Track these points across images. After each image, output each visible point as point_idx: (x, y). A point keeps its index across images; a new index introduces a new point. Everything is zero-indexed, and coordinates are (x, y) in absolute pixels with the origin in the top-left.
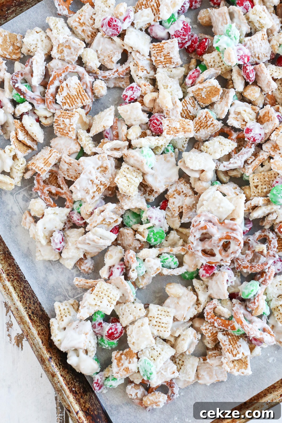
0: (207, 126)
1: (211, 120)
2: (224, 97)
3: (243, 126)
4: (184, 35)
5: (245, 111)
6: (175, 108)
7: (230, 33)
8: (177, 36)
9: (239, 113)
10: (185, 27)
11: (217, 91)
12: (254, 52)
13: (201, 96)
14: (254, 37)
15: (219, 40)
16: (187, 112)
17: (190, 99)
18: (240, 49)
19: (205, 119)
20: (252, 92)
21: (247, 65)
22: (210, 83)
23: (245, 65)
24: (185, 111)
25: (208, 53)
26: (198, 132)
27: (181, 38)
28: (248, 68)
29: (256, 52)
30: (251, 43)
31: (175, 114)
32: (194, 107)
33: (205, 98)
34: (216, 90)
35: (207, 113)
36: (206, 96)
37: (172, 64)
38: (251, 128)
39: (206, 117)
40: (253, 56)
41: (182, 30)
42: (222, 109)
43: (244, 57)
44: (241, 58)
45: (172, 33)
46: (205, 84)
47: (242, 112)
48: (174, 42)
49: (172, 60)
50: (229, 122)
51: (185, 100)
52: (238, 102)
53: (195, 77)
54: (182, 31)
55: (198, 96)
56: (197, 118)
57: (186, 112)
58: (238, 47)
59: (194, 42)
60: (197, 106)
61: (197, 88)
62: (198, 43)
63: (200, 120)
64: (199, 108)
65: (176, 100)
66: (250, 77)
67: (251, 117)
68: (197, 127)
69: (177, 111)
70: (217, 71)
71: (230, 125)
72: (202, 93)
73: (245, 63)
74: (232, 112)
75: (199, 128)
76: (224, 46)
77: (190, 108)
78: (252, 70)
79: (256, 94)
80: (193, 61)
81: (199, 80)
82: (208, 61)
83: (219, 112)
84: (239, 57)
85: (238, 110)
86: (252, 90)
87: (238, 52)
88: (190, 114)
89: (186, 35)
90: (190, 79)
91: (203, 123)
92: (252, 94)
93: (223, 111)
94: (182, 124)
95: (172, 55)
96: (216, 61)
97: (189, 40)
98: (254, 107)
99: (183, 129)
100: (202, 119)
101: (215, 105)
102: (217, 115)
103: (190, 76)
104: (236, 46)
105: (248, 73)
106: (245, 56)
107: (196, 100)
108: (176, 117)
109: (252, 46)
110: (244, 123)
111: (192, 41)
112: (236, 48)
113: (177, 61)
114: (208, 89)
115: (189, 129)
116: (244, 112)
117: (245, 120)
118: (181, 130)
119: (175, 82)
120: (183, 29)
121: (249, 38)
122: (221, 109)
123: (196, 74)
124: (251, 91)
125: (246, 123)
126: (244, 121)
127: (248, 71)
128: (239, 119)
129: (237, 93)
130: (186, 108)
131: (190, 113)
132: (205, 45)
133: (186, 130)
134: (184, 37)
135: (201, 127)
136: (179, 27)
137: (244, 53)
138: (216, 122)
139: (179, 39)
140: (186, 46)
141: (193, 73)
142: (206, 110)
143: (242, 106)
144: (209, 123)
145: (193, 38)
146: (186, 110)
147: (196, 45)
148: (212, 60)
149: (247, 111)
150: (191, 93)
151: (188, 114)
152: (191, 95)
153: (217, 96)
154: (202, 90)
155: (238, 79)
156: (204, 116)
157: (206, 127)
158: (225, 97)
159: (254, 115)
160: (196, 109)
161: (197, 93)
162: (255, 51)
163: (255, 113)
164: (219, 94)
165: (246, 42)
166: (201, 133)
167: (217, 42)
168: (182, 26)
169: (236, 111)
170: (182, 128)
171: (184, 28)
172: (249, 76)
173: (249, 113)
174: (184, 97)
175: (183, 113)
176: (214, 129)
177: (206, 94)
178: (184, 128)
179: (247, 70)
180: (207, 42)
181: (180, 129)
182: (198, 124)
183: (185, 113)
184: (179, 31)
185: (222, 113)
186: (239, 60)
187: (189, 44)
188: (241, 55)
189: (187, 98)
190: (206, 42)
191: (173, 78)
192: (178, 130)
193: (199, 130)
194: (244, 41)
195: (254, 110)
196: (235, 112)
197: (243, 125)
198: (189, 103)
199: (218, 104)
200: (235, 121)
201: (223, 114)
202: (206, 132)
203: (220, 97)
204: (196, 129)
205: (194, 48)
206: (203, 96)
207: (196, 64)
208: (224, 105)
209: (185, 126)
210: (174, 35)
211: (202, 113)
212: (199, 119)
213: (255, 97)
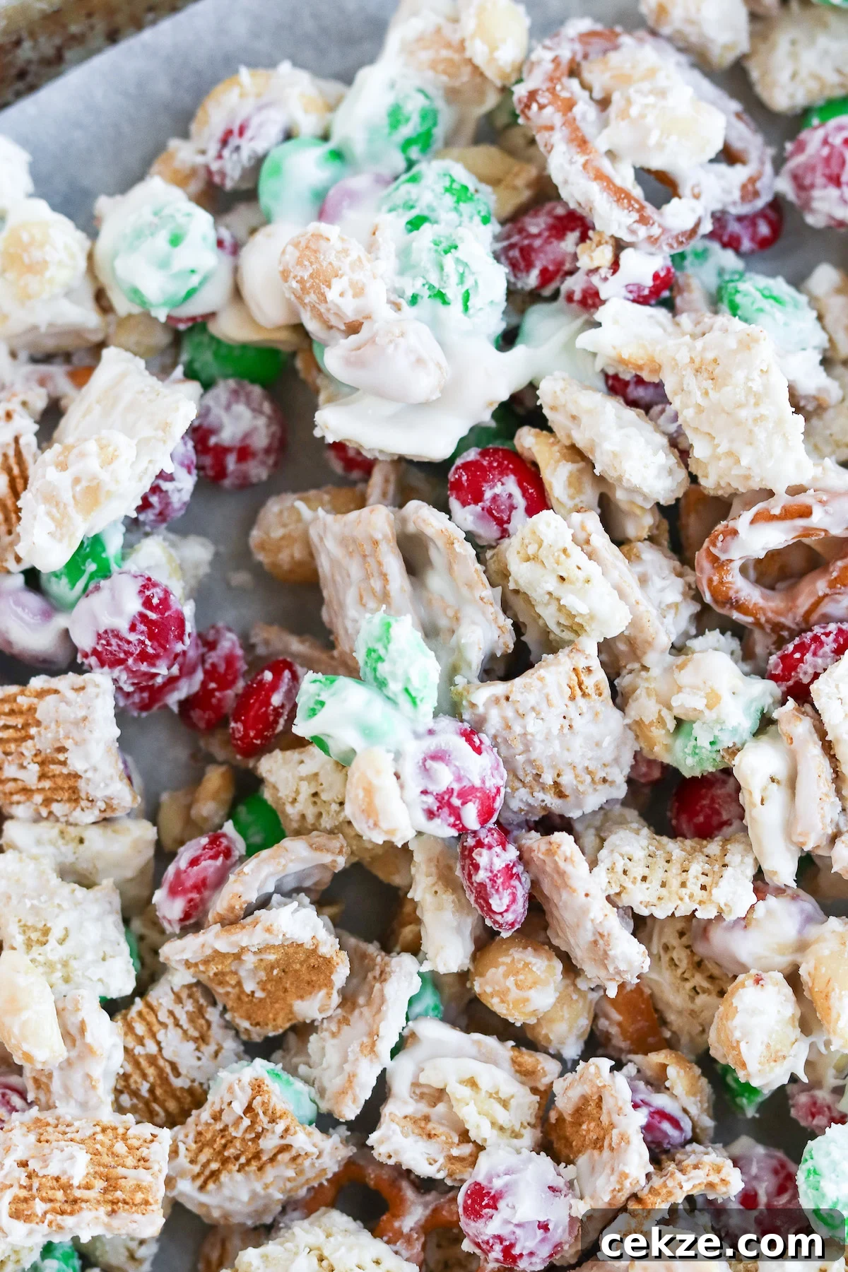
0: (257, 1156)
1: (280, 1128)
2: (361, 1000)
3: (457, 1167)
4: (143, 657)
5: (472, 1083)
6: (81, 1057)
7: (383, 669)
8: (108, 659)
9: (439, 1095)
10: (153, 616)
11: (322, 967)
12: (531, 762)
13: (239, 984)
14: (527, 688)
15: (322, 704)
16: (161, 1071)
17: (179, 999)
18: (438, 756)
19: (246, 1122)
20: (510, 982)
21: (480, 844)
22: (268, 930)
23: (471, 842)
24: (144, 1063)
25: (283, 749)
26: (211, 1186)
27: (128, 669)
28: (483, 858)
29: (544, 763)
30: (510, 713)
31: (79, 1093)
32: (203, 1039)
33: (259, 994)
34: (312, 961)
35: (258, 1087)
36: (263, 985)
37: (84, 803)
38: (498, 1184)
39: (249, 1109)
40: (529, 779)
41: (133, 628)
42: (347, 1067)
43: (456, 802)
44: (445, 805)
45: (85, 641)
46: (249, 937)
47: (458, 1091)
48: (91, 690)
49: (81, 784)
50: (381, 1142)
51: (149, 1006)
52: (435, 1032)
53: (200, 886)
54: (133, 637)
55: (221, 983)
56: (205, 1114)
57: (151, 1071)
58: (431, 744)
59: (220, 676)
60: (216, 1032)
61: (209, 952)
62: (241, 685)
63: (219, 1126)
64: (230, 1045)
65: (82, 1015)
66: (494, 908)
67: (503, 1117)
68: (203, 1158)
69: (88, 1076)
70: (327, 858)
71: (383, 1159)
72: (242, 973)
73: (463, 831)
74: (400, 1085)
75: (214, 1166)
76: (345, 737)
77: (176, 1047)
78: (508, 868)
79: (532, 994)
80: (214, 778)
81: (221, 903)
82: (285, 792)
83: (333, 1083)
84: (431, 801)
85: (431, 1078)
86: (512, 971)
87: (425, 770)
88: (178, 1083)
89: (157, 656)
90: (173, 892)
91: (238, 1144)
92: (514, 993)
93: (351, 1078)
94: (106, 1159)
95: (76, 763)
96: (324, 796)
97: (187, 671)
98: (528, 1058)
99: (105, 1191)
100: (227, 1118)
101: (313, 1038)
102: (322, 1092)
103: (178, 873)
104: (417, 736)
105: (482, 885)
106: (465, 795)
107: (214, 1004)
108: (84, 1105)
109: (518, 729)
110: (466, 1150)
111: (211, 674)
112: (415, 750)
113: (108, 792)
114: (272, 957)
115: (139, 1187)
116: (466, 1091)
117: (472, 1135)
118: (92, 1194)
119: (95, 910)
120: (142, 627)
121: (499, 688)
122: (341, 1069)
123: (210, 866)
124: (506, 976)
125: (480, 1148)
126: (465, 1136)
127: (482, 876)
128: (440, 1130)
129: (433, 981)
130: (152, 1048)
131: (178, 1074)
132: (267, 703)
133: (119, 1194)
134: (144, 667)
135: (225, 1161)
136: (117, 610)
137: (459, 779)
138: (306, 1140)
139: (118, 672)
140: (173, 699)
141: (194, 862)
142: (260, 1066)
143: (459, 1054)
144: (269, 1144)
145: (214, 657)
146: (152, 1060)
147: (230, 693)
148: (306, 790)
149: (485, 1083)
150: (182, 968)
151: (164, 1080)
152: (180, 978)
153: (322, 993)
154: (238, 957)
155: (440, 908)
156: (238, 1108)
157: (254, 1165)
158: (369, 1002)
159: (525, 1102)
160: (209, 1050)
161: (213, 969)
162: (533, 756)
163: (534, 1090)
164: (329, 984)
165: (481, 710)
166: (226, 1192)
167: (313, 712)
168: (134, 605)
169: (422, 1080)
170: (100, 1184)
171: (142, 616)
172: (489, 905)
173: (495, 1095)
174: (141, 990)
175: (136, 1077)
176: (300, 1172)
177: (262, 975)
178: (112, 1183)
179: (477, 867)
180: (283, 688)
181: (88, 1187)
182: (210, 1143)
183: (144, 1076)
184: (117, 635)
185: (343, 1092)
186: (431, 814)
187: (184, 690)
188: (441, 787)
189: (161, 995)
190: (274, 687)
191: (86, 882)
192: (78, 1193)
193: (214, 1175)
194: (473, 705)
195: (525, 1074)
196: (415, 1084)
197: (460, 1159)
198: (170, 1022)
199: (326, 1034)
200: (411, 1139)
201: (348, 1099)
202: (259, 1187)
203: (336, 999)
204: (197, 1169)
205: (218, 708)
206: (249, 987)
207: (227, 796)
208: (355, 1047)
209: (121, 1171)
210: (95, 652)
211: (230, 1089)
212: (217, 1117)
213: (530, 1008)
